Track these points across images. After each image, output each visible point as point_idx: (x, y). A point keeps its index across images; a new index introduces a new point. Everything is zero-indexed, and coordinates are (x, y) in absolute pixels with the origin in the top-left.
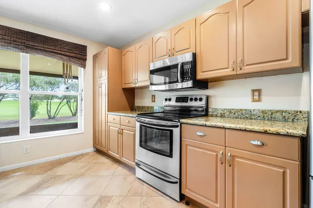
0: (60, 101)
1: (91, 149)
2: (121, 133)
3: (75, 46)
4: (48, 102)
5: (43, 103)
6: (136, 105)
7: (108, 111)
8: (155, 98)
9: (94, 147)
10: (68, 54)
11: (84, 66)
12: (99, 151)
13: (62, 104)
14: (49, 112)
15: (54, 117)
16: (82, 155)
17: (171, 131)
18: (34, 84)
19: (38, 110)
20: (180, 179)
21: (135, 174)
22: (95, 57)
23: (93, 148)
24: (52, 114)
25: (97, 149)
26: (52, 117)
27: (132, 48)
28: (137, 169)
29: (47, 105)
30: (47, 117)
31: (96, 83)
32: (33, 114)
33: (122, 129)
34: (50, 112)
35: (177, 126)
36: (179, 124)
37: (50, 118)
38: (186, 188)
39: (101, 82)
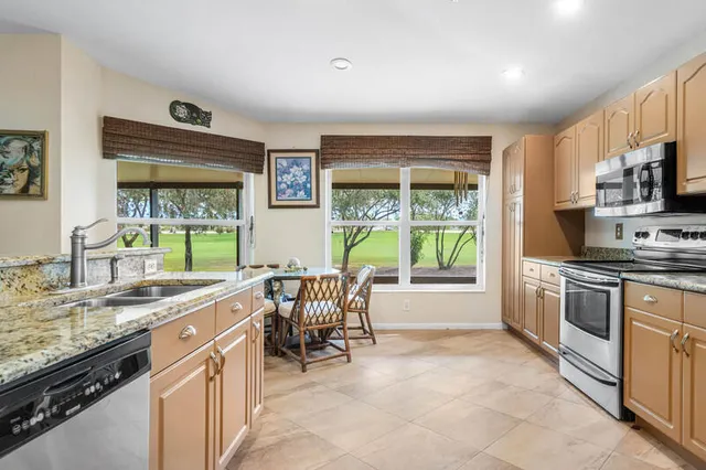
0: (461, 231)
1: (499, 325)
2: (540, 294)
3: (472, 140)
4: (438, 234)
5: (429, 237)
6: (586, 245)
7: (524, 255)
8: (621, 229)
9: (503, 321)
10: (461, 157)
11: (487, 172)
12: (512, 331)
13: (463, 240)
14: (439, 255)
15: (449, 267)
16: (483, 331)
17: (608, 293)
18: (417, 200)
19: (422, 251)
20: (622, 381)
21: (558, 371)
22: (506, 154)
23: (501, 324)
24: (446, 260)
25: (509, 326)
26: (446, 265)
27: (570, 131)
28: (562, 361)
29: (437, 240)
30: (437, 265)
31: (506, 202)
32: (414, 259)
33: (544, 290)
34: (441, 255)
35: (616, 285)
36: (619, 280)
37: (442, 267)
38: (630, 396)
39: (514, 200)
